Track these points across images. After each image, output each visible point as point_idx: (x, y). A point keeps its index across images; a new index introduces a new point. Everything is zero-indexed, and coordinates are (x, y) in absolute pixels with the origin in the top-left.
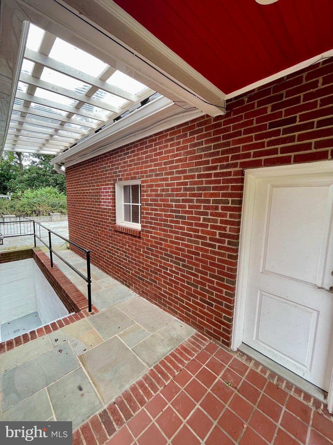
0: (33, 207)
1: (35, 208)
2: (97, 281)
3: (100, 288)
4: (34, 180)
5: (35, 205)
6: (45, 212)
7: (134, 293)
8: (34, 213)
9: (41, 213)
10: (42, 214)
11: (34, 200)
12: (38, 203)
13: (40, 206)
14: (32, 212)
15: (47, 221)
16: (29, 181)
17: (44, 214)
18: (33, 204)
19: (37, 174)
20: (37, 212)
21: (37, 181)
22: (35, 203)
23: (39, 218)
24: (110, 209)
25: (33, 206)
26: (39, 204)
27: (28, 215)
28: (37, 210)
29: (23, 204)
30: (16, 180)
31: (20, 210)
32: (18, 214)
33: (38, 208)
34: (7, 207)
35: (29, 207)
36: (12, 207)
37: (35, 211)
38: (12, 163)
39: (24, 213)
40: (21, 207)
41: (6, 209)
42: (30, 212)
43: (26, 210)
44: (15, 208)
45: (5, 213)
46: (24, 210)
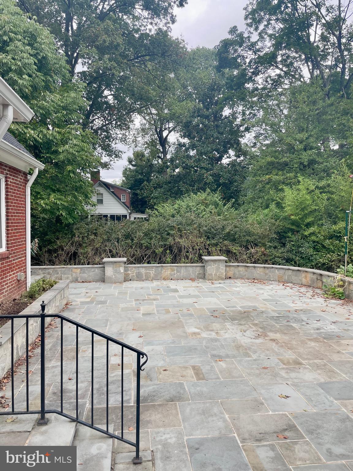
0: (168, 237)
1: (170, 241)
5: (172, 232)
6: (191, 250)
8: (168, 251)
9: (184, 253)
10: (184, 256)
12: (179, 228)
13: (181, 236)
14: (166, 250)
15: (194, 277)
17: (190, 257)
18: (167, 229)
20: (175, 250)
21: (184, 183)
22: (172, 228)
23: (175, 268)
25: (168, 234)
26: (180, 230)
27: (156, 255)
28: (174, 244)
29: (149, 230)
30: (151, 183)
31: (142, 244)
32: (139, 253)
33: (178, 239)
34: (120, 237)
35: (159, 237)
36: (128, 236)
37: (170, 248)
38: (155, 161)
39: (149, 252)
40: (145, 237)
41: (118, 242)
42: (161, 250)
43: (154, 245)
44: (132, 240)
45: (114, 251)
46: (150, 244)
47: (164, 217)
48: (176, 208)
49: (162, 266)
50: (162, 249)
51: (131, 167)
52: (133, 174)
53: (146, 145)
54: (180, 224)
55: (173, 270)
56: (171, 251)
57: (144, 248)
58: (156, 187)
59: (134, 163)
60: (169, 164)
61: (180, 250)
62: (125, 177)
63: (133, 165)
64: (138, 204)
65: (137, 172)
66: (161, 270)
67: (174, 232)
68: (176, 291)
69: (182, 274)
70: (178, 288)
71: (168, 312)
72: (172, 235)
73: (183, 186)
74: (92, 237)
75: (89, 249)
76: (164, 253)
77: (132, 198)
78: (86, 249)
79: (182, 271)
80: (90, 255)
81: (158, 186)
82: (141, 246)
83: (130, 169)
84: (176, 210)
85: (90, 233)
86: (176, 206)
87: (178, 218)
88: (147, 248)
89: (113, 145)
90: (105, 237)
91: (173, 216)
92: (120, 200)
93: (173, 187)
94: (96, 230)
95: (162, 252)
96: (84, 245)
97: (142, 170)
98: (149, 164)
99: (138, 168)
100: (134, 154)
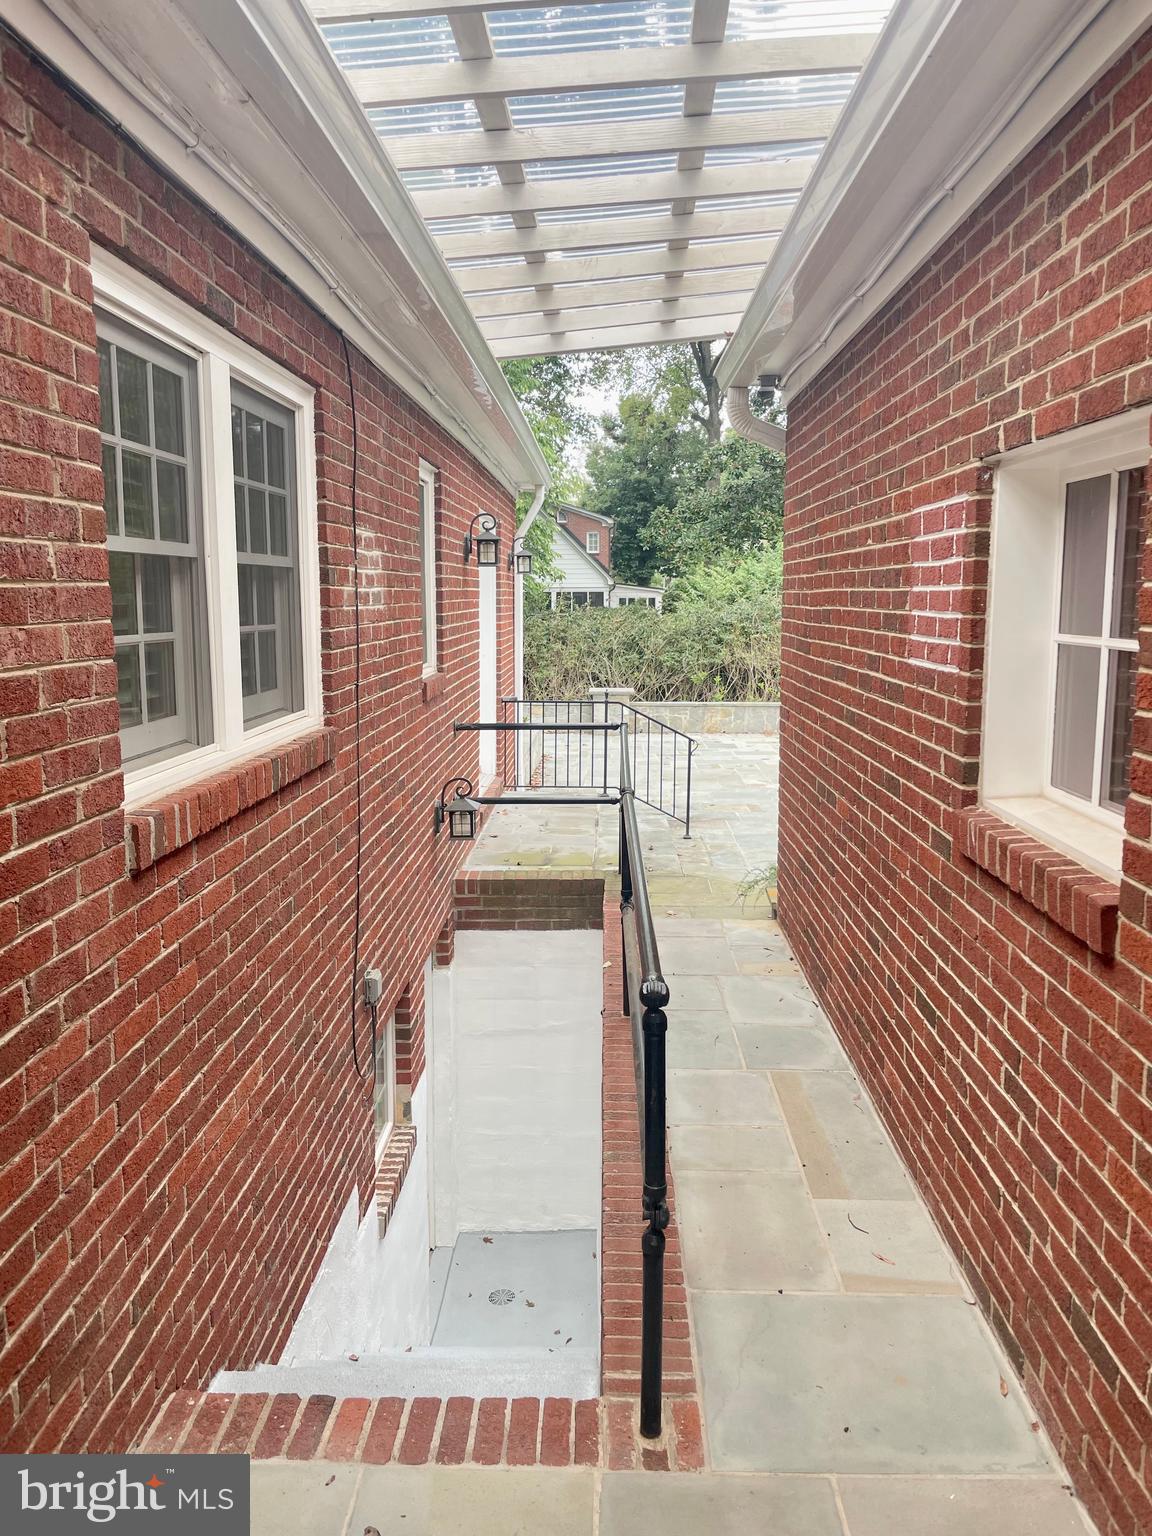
0: (719, 646)
1: (723, 656)
2: (816, 1205)
3: (808, 1272)
4: (752, 504)
5: (726, 637)
6: (769, 676)
7: (1042, 1434)
8: (718, 679)
9: (752, 683)
10: (754, 687)
11: (727, 614)
12: (743, 628)
13: (747, 645)
14: (713, 676)
15: (770, 728)
16: (727, 507)
17: (766, 691)
18: (717, 630)
19: (766, 466)
20: (734, 677)
21: (764, 508)
22: (728, 627)
23: (733, 710)
24: (946, 683)
25: (720, 641)
26: (745, 633)
27: (691, 688)
28: (733, 662)
29: (677, 634)
30: (676, 510)
31: (661, 663)
32: (654, 681)
33: (739, 653)
34: (615, 647)
35: (699, 647)
36: (631, 645)
37: (724, 671)
38: (683, 423)
39: (676, 680)
40: (668, 648)
41: (610, 657)
42: (703, 675)
43: (688, 664)
44: (641, 653)
45: (602, 677)
46: (680, 662)
47: (712, 604)
48: (741, 579)
49: (706, 706)
50: (706, 674)
51: (610, 442)
52: (619, 467)
53: (658, 381)
54: (747, 619)
55: (728, 715)
56: (725, 679)
57: (665, 670)
58: (690, 519)
59: (618, 432)
60: (724, 458)
61: (745, 678)
62: (592, 475)
63: (616, 438)
64: (630, 559)
65: (629, 459)
66: (704, 714)
67: (732, 636)
68: (733, 746)
69: (746, 723)
70: (736, 743)
71: (717, 766)
72: (729, 645)
73: (761, 518)
74: (558, 646)
75: (552, 672)
76: (709, 683)
77: (614, 541)
78: (545, 672)
79: (747, 717)
80: (554, 684)
81: (695, 516)
82: (659, 667)
83: (607, 450)
84: (740, 583)
85: (552, 639)
86: (740, 574)
87: (743, 604)
88: (673, 671)
89: (569, 400)
90: (584, 647)
91: (732, 600)
92: (584, 547)
93: (735, 519)
94: (563, 631)
95: (705, 681)
96: (542, 663)
97: (645, 453)
98: (666, 434)
99: (634, 449)
100: (621, 408)
